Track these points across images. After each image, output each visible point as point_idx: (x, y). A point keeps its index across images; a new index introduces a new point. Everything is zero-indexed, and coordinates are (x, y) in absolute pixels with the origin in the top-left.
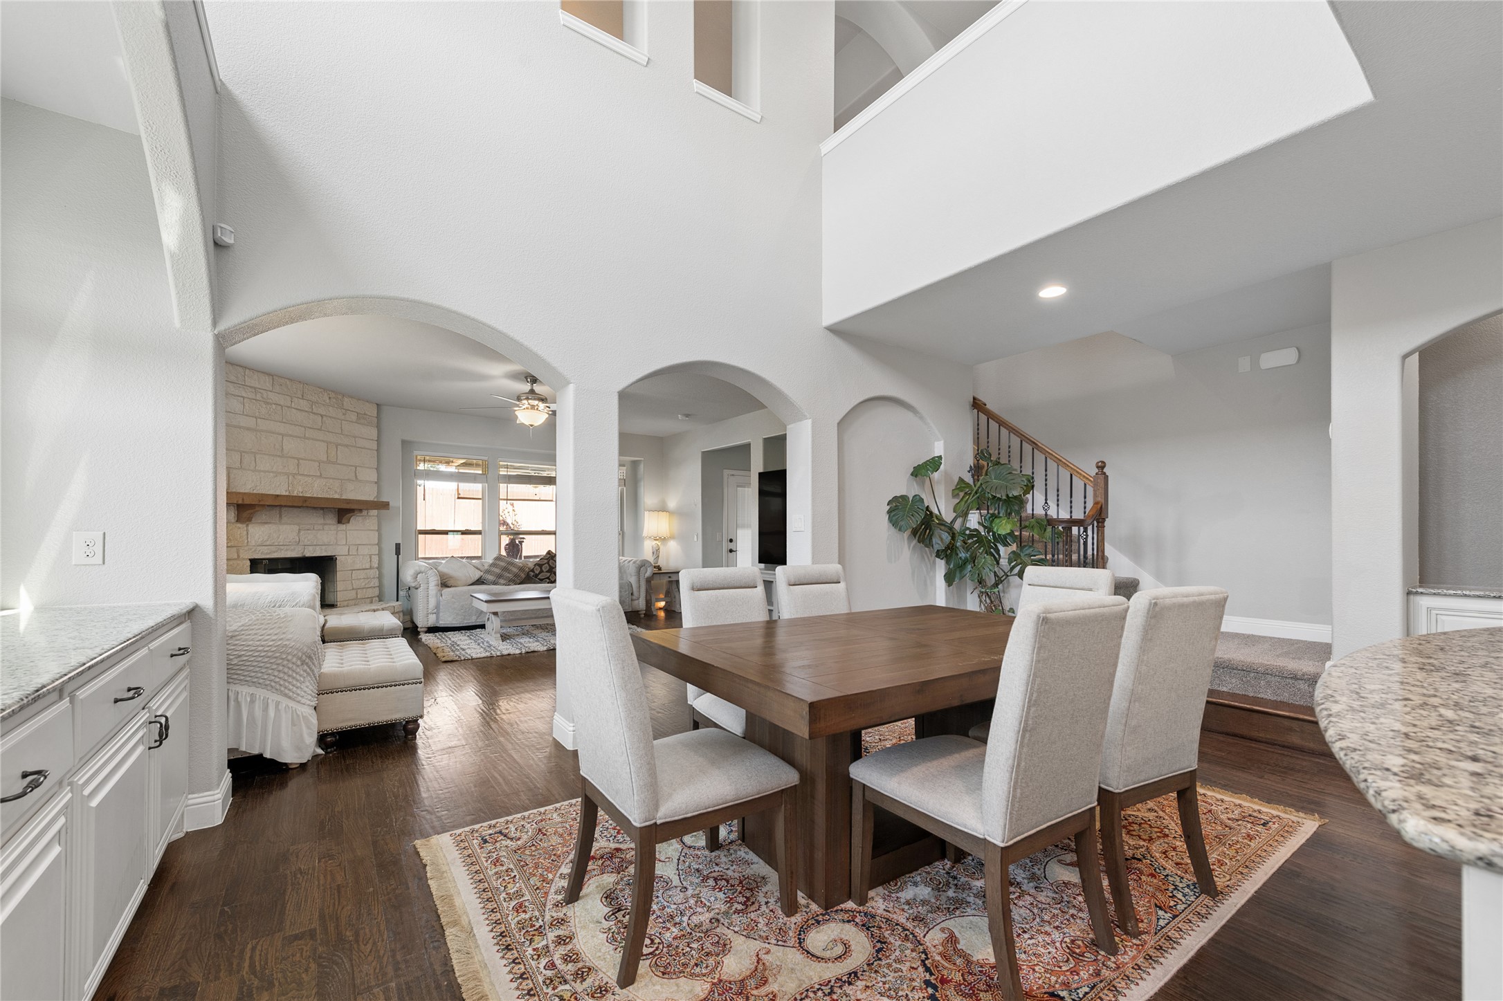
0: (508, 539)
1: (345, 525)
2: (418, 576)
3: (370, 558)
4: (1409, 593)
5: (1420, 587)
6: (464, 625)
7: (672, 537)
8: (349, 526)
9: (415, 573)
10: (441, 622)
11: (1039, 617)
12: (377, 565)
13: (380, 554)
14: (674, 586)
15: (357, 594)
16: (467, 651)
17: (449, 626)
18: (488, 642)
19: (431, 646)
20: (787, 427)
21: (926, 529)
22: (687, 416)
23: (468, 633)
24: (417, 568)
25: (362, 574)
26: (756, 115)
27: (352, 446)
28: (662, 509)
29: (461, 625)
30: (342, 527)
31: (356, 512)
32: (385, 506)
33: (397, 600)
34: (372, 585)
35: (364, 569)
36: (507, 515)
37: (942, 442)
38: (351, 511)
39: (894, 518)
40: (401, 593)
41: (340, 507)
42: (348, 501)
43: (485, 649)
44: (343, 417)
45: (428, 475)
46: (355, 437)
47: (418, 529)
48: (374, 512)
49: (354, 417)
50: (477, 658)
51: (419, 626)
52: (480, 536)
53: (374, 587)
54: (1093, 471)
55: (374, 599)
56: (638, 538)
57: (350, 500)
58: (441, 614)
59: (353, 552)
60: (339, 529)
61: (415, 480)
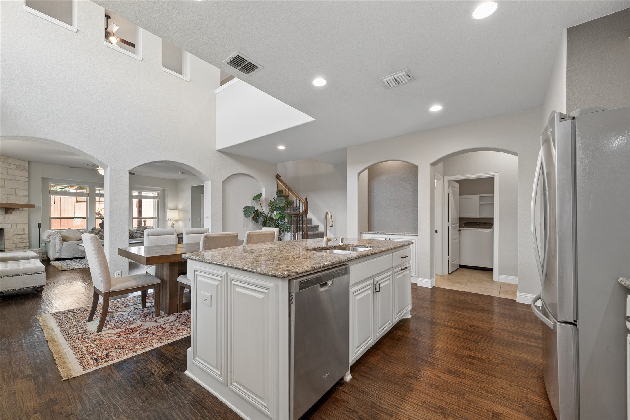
0: (101, 221)
1: (9, 215)
2: (50, 237)
3: (24, 229)
4: (361, 233)
5: (368, 232)
6: (75, 257)
7: (180, 220)
8: (11, 215)
9: (48, 236)
10: (62, 256)
11: (204, 236)
12: (27, 233)
13: (29, 228)
14: (181, 239)
15: (16, 245)
16: (74, 266)
17: (67, 258)
18: (85, 263)
19: (56, 265)
20: (205, 182)
21: (257, 217)
22: (183, 173)
23: (76, 260)
24: (49, 233)
25: (19, 237)
26: (188, 79)
27: (13, 180)
28: (176, 208)
29: (73, 257)
30: (7, 216)
31: (15, 209)
32: (33, 206)
33: (39, 248)
34: (25, 241)
35: (20, 234)
36: (100, 211)
37: (265, 188)
38: (13, 209)
39: (246, 213)
40: (41, 245)
41: (6, 207)
42: (11, 204)
43: (83, 265)
44: (8, 167)
45: (57, 193)
46: (15, 176)
47: (51, 216)
48: (27, 209)
49: (15, 167)
50: (78, 269)
51: (50, 258)
52: (85, 220)
53: (26, 242)
54: (304, 199)
55: (26, 247)
56: (165, 220)
57: (12, 204)
58: (62, 253)
59: (14, 226)
60: (6, 217)
61: (50, 195)
